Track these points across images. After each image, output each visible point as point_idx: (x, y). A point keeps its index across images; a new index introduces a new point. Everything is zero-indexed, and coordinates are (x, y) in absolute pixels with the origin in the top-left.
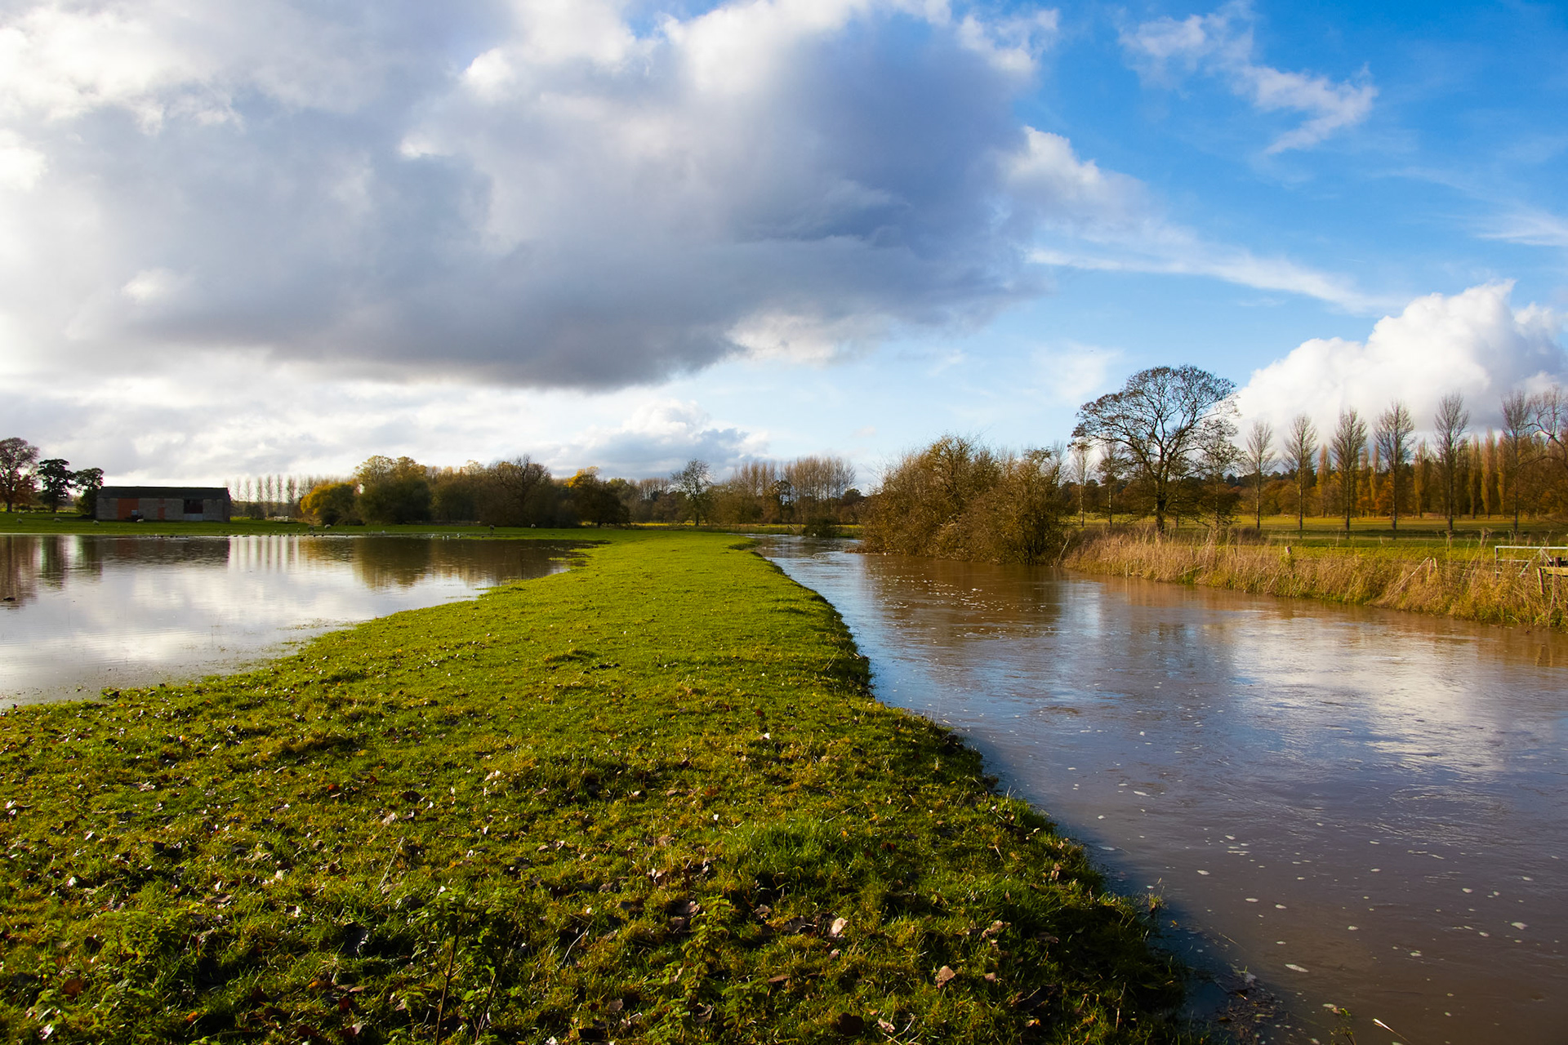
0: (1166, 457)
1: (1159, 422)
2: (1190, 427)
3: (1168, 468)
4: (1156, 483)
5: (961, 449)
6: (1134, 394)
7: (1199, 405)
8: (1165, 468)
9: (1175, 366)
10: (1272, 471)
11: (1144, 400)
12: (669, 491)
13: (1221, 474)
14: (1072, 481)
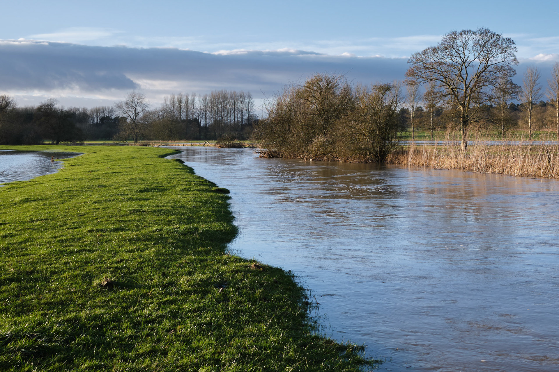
0: (469, 90)
1: (464, 67)
2: (484, 71)
3: (470, 98)
4: (462, 108)
5: (328, 85)
6: (446, 48)
7: (491, 56)
8: (467, 99)
9: (474, 29)
10: (539, 100)
11: (453, 52)
12: (114, 117)
13: (506, 103)
14: (406, 108)
